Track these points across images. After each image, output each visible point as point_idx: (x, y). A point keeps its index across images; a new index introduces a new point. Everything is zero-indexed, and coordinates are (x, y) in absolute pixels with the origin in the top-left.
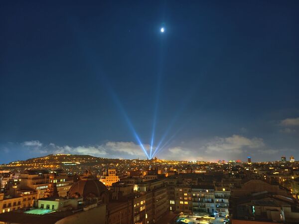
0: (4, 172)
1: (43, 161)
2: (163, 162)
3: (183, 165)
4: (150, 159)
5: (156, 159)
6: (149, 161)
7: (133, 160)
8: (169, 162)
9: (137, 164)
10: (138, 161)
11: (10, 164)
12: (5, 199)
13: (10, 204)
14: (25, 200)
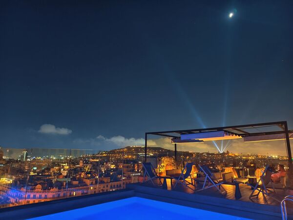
0: (95, 160)
2: (236, 156)
3: (261, 159)
4: (221, 152)
5: (228, 153)
6: (221, 154)
7: (203, 153)
8: (244, 156)
9: (208, 157)
10: (208, 154)
11: (98, 154)
12: (111, 182)
13: (114, 186)
14: (124, 183)
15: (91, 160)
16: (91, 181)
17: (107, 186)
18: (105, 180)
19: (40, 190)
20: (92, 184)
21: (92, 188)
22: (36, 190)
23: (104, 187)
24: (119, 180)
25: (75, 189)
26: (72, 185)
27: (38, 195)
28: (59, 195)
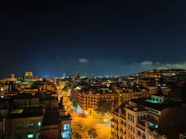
0: (131, 78)
1: (150, 73)
11: (133, 75)
12: (134, 92)
13: (136, 95)
14: (143, 94)
15: (129, 78)
16: (120, 91)
17: (131, 95)
18: (130, 91)
19: (91, 94)
20: (121, 93)
21: (121, 95)
22: (90, 94)
23: (129, 95)
24: (140, 91)
25: (110, 95)
26: (109, 92)
27: (90, 97)
28: (101, 97)
